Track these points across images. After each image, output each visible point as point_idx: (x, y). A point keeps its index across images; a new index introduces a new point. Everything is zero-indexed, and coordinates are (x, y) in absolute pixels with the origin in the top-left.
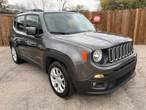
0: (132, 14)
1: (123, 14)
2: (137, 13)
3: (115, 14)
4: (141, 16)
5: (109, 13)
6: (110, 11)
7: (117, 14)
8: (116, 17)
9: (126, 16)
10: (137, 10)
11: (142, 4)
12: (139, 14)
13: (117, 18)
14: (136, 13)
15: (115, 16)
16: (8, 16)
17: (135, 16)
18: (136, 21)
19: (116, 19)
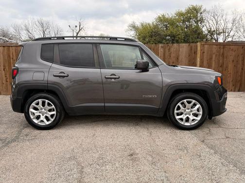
0: (191, 49)
1: (181, 49)
2: (199, 48)
3: (169, 49)
4: (204, 52)
5: (161, 47)
6: (162, 45)
7: (172, 50)
8: (171, 53)
9: (184, 52)
10: (199, 44)
11: (198, 38)
12: (201, 50)
13: (173, 55)
14: (197, 48)
15: (169, 51)
16: (4, 46)
17: (195, 53)
18: (198, 59)
19: (170, 56)
